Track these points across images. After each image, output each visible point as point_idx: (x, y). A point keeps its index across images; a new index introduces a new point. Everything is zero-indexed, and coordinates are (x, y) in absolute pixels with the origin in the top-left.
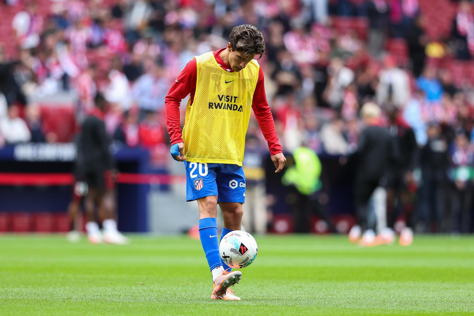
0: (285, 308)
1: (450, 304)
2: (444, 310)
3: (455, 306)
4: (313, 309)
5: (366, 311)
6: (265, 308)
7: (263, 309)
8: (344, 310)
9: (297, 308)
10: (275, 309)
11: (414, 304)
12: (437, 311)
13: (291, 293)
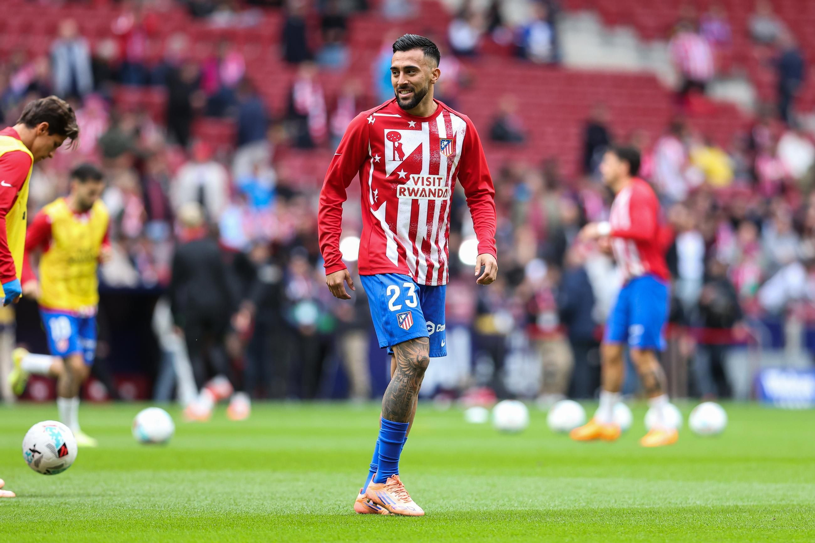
0: (46, 509)
1: (285, 502)
2: (276, 512)
3: (292, 505)
4: (86, 511)
5: (163, 514)
6: (16, 509)
7: (14, 511)
8: (131, 512)
9: (63, 510)
10: (31, 511)
11: (233, 503)
12: (266, 514)
13: (54, 488)
